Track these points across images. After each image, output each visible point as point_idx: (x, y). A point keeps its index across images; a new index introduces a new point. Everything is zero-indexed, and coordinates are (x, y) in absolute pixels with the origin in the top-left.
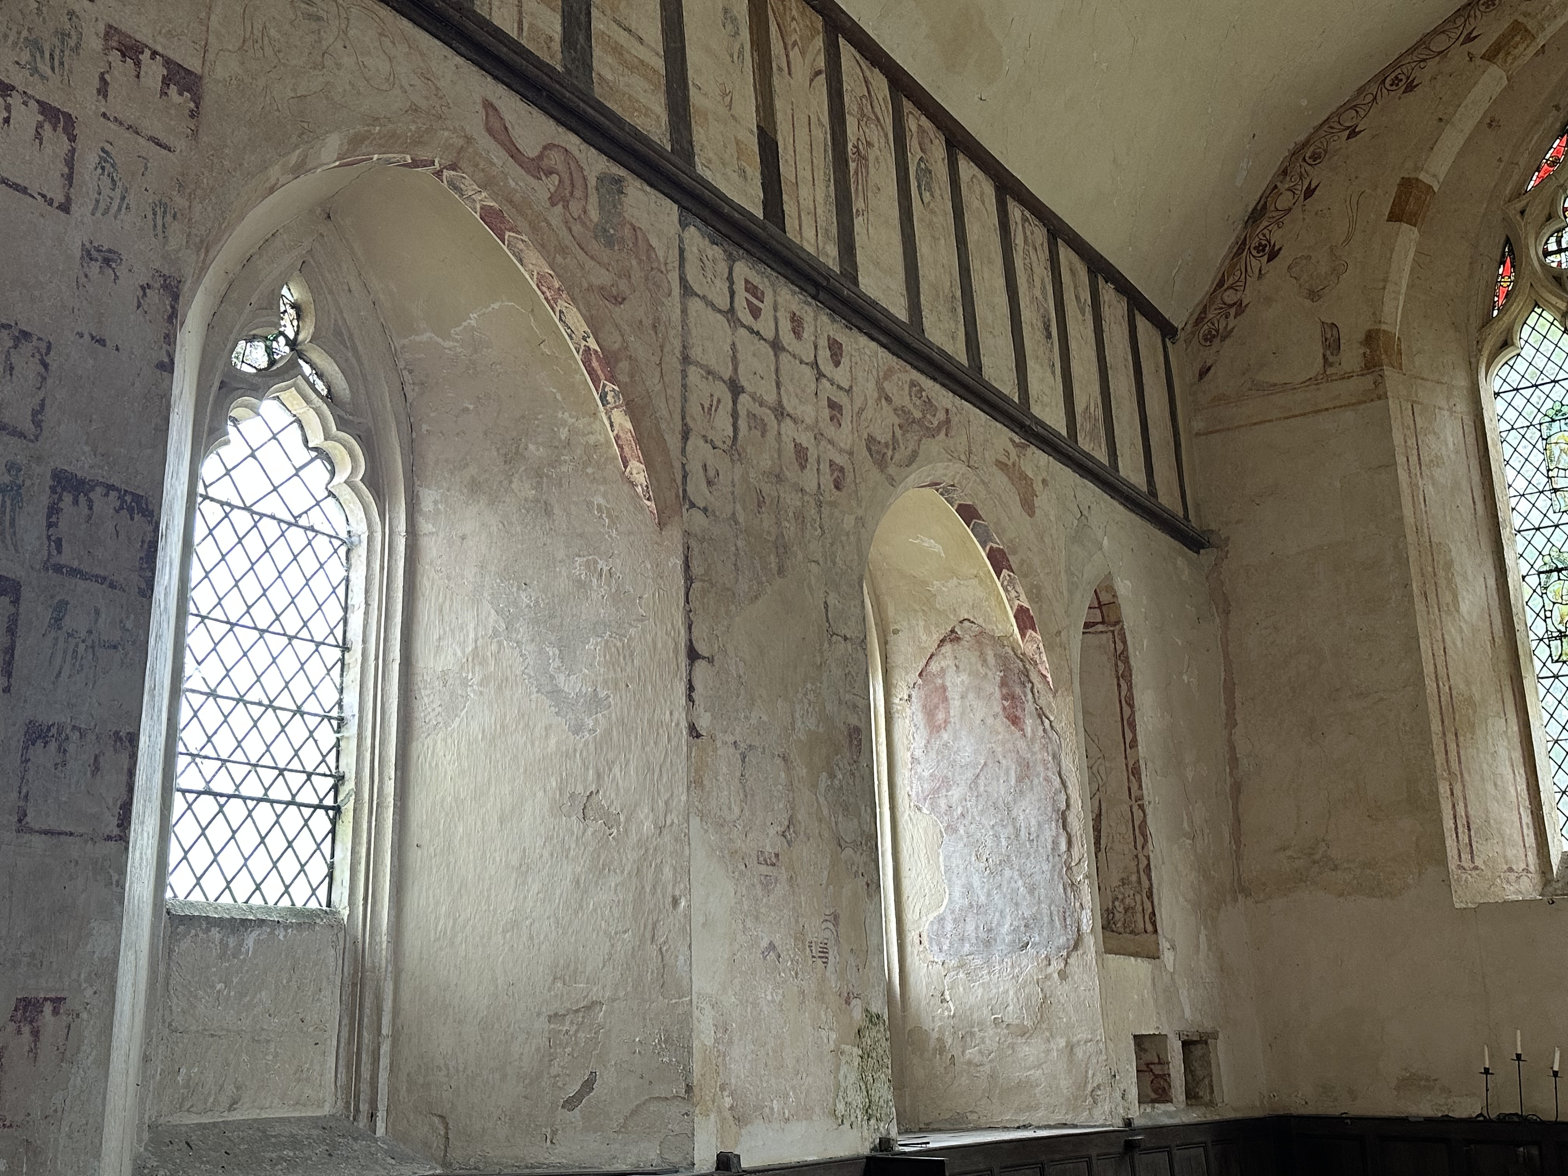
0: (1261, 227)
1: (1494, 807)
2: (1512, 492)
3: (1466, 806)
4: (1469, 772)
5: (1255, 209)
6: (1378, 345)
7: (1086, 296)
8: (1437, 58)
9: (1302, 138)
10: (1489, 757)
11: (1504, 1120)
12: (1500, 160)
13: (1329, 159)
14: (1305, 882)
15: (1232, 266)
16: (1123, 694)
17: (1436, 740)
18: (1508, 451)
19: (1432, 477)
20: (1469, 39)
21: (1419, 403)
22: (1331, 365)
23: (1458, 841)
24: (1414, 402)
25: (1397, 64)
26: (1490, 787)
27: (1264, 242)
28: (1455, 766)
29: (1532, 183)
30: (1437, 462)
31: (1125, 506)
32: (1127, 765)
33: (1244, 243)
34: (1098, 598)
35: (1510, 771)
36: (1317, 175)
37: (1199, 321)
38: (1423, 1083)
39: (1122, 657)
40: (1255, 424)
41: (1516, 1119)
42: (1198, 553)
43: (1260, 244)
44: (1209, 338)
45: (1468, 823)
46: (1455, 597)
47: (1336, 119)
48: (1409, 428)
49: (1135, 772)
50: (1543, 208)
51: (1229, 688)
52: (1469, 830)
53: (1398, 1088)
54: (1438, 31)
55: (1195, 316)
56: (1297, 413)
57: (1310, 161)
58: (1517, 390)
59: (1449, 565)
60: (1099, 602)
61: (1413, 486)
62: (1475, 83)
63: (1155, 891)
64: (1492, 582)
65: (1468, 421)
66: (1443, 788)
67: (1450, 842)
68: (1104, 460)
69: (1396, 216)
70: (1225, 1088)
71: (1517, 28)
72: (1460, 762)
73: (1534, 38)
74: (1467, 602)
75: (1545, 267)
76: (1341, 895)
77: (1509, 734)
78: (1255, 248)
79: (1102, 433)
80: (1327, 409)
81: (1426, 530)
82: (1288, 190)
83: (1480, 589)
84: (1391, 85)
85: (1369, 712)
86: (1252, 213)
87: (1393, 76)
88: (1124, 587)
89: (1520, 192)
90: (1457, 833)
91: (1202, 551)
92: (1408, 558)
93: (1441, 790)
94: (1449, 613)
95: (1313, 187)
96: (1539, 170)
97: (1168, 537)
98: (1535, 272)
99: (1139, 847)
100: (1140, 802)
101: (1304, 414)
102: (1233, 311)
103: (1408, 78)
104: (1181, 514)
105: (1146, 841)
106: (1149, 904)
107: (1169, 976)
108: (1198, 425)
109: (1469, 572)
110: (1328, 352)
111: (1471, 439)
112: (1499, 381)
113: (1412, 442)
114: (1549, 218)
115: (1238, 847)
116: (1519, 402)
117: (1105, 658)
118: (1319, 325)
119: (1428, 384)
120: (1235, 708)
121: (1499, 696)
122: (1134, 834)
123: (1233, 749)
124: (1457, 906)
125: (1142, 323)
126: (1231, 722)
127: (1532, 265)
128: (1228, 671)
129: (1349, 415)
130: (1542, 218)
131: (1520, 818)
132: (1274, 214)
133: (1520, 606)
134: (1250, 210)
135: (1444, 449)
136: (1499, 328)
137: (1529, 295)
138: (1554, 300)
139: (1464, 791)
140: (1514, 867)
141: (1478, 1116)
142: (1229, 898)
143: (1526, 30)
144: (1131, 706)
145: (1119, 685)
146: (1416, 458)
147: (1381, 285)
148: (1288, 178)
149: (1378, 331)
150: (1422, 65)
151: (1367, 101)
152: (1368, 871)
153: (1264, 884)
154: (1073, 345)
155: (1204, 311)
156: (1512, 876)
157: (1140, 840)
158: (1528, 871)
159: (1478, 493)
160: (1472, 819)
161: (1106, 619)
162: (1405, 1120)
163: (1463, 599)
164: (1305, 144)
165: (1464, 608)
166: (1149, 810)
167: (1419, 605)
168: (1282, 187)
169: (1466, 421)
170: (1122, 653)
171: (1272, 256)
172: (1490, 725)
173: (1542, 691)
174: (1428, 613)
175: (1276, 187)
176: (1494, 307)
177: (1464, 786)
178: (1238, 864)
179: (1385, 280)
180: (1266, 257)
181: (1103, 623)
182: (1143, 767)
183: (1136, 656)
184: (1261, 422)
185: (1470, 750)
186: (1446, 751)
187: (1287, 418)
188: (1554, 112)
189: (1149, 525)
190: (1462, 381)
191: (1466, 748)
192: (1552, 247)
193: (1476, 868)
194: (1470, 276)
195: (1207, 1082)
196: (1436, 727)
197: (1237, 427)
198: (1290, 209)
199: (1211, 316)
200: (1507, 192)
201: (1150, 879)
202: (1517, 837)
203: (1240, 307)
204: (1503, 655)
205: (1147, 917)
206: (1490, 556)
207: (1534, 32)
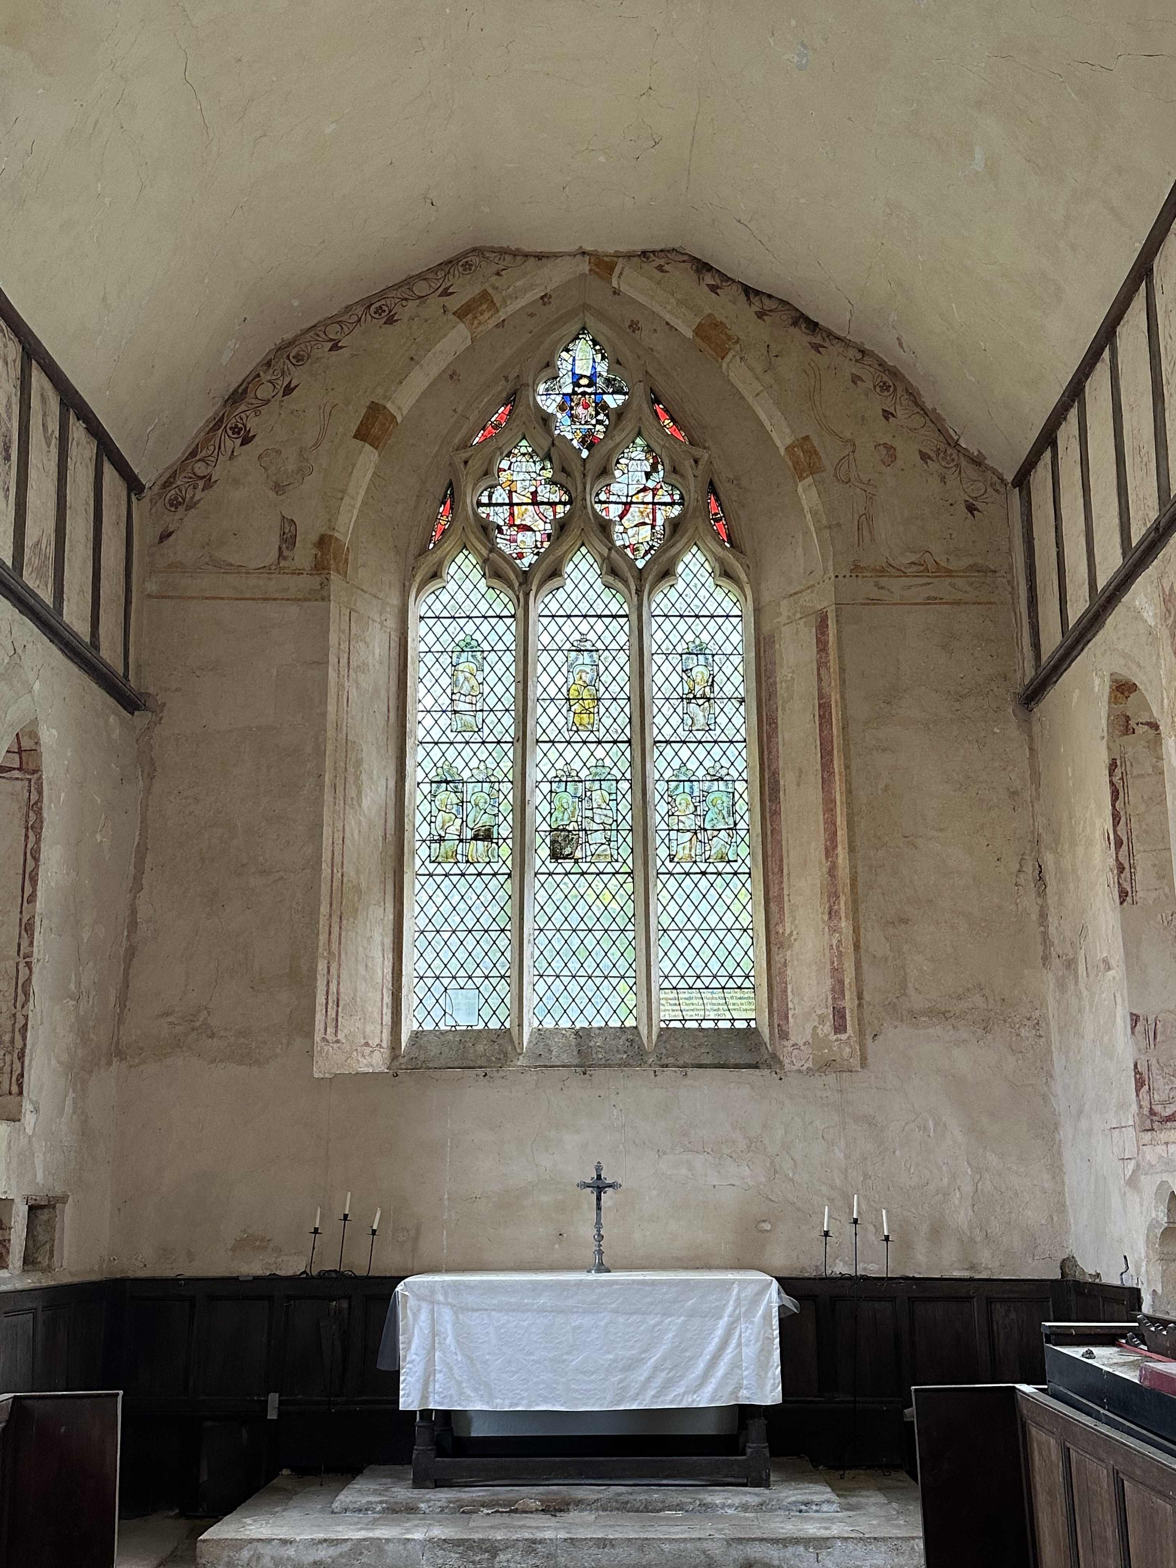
0: (239, 410)
1: (362, 986)
2: (420, 707)
3: (338, 984)
4: (346, 954)
5: (236, 391)
6: (329, 551)
7: (54, 426)
8: (418, 301)
9: (289, 336)
10: (365, 941)
11: (324, 1276)
12: (455, 411)
13: (311, 365)
14: (181, 1048)
15: (207, 440)
16: (29, 846)
17: (323, 921)
18: (423, 670)
19: (357, 682)
20: (446, 293)
21: (356, 611)
22: (285, 558)
23: (326, 1015)
24: (352, 609)
25: (382, 294)
26: (362, 969)
27: (240, 425)
28: (335, 946)
29: (477, 439)
30: (363, 668)
31: (63, 651)
32: (21, 920)
33: (221, 420)
34: (19, 743)
35: (380, 954)
36: (297, 375)
37: (167, 484)
38: (258, 1243)
39: (35, 807)
40: (207, 598)
41: (334, 1275)
42: (132, 714)
43: (236, 426)
44: (175, 504)
45: (338, 1000)
46: (360, 793)
47: (323, 328)
48: (344, 632)
49: (28, 928)
50: (483, 463)
51: (141, 853)
52: (338, 1006)
53: (234, 1249)
54: (421, 277)
55: (164, 479)
56: (248, 596)
57: (294, 361)
58: (438, 618)
59: (359, 763)
60: (20, 747)
61: (340, 686)
62: (445, 335)
63: (27, 1051)
64: (392, 784)
65: (395, 637)
66: (322, 966)
67: (319, 1016)
68: (49, 600)
69: (362, 435)
70: (66, 1253)
71: (484, 296)
72: (340, 943)
73: (498, 311)
74: (369, 798)
75: (476, 514)
76: (213, 1061)
77: (385, 922)
78: (231, 428)
79: (51, 573)
80: (275, 599)
81: (345, 729)
82: (269, 381)
83: (381, 789)
84: (375, 313)
85: (268, 890)
86: (233, 394)
87: (377, 305)
88: (48, 736)
89: (466, 444)
90: (327, 1009)
91: (136, 713)
92: (325, 750)
93: (320, 968)
94: (352, 806)
95: (292, 386)
96: (484, 429)
97: (104, 692)
98: (467, 518)
99: (19, 1005)
100: (27, 960)
101: (254, 599)
102: (201, 484)
103: (390, 311)
104: (121, 671)
105: (27, 1000)
106: (19, 1065)
107: (27, 1140)
108: (152, 587)
109: (375, 772)
110: (284, 546)
111: (394, 653)
112: (424, 608)
113: (344, 646)
114: (486, 473)
115: (122, 1011)
116: (438, 629)
117: (16, 806)
118: (280, 517)
119: (367, 596)
120: (143, 873)
121: (382, 887)
122: (16, 992)
123: (134, 912)
124: (316, 1075)
125: (108, 470)
126: (137, 886)
127: (467, 511)
128: (143, 835)
129: (293, 610)
130: (481, 471)
131: (382, 998)
132: (254, 401)
133: (412, 809)
134: (231, 390)
135: (371, 657)
136: (434, 558)
137: (460, 537)
138: (479, 546)
139: (339, 969)
140: (370, 1042)
141: (302, 1274)
142: (103, 1062)
143: (492, 302)
144: (36, 860)
145: (27, 836)
146: (346, 660)
147: (340, 495)
148: (271, 371)
149: (331, 537)
150: (404, 303)
151: (351, 321)
152: (242, 1040)
153: (141, 1049)
154: (33, 474)
155: (174, 475)
156: (367, 1050)
157: (21, 998)
158: (381, 1047)
159: (393, 703)
160: (342, 995)
161: (24, 766)
162: (236, 1279)
163: (366, 796)
164: (291, 343)
165: (366, 803)
166: (36, 969)
167: (328, 796)
168: (265, 377)
169: (393, 636)
170: (36, 803)
171: (246, 441)
172: (370, 913)
173: (418, 887)
174: (335, 804)
175: (258, 376)
176: (431, 540)
177: (340, 965)
178: (118, 1028)
179: (343, 491)
180: (240, 440)
181: (20, 769)
182: (38, 923)
183: (50, 808)
184: (213, 598)
185: (350, 933)
186: (330, 932)
187: (237, 599)
188: (503, 382)
189: (86, 676)
190: (395, 600)
191: (347, 932)
192: (485, 500)
193: (338, 1041)
194: (416, 507)
195: (48, 1246)
196: (324, 909)
197: (189, 598)
198: (269, 401)
199: (179, 483)
200: (456, 441)
201: (24, 1039)
202: (377, 1015)
203: (209, 482)
204: (391, 850)
205: (14, 1078)
206: (394, 760)
207: (498, 305)
